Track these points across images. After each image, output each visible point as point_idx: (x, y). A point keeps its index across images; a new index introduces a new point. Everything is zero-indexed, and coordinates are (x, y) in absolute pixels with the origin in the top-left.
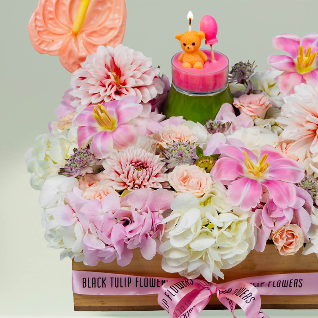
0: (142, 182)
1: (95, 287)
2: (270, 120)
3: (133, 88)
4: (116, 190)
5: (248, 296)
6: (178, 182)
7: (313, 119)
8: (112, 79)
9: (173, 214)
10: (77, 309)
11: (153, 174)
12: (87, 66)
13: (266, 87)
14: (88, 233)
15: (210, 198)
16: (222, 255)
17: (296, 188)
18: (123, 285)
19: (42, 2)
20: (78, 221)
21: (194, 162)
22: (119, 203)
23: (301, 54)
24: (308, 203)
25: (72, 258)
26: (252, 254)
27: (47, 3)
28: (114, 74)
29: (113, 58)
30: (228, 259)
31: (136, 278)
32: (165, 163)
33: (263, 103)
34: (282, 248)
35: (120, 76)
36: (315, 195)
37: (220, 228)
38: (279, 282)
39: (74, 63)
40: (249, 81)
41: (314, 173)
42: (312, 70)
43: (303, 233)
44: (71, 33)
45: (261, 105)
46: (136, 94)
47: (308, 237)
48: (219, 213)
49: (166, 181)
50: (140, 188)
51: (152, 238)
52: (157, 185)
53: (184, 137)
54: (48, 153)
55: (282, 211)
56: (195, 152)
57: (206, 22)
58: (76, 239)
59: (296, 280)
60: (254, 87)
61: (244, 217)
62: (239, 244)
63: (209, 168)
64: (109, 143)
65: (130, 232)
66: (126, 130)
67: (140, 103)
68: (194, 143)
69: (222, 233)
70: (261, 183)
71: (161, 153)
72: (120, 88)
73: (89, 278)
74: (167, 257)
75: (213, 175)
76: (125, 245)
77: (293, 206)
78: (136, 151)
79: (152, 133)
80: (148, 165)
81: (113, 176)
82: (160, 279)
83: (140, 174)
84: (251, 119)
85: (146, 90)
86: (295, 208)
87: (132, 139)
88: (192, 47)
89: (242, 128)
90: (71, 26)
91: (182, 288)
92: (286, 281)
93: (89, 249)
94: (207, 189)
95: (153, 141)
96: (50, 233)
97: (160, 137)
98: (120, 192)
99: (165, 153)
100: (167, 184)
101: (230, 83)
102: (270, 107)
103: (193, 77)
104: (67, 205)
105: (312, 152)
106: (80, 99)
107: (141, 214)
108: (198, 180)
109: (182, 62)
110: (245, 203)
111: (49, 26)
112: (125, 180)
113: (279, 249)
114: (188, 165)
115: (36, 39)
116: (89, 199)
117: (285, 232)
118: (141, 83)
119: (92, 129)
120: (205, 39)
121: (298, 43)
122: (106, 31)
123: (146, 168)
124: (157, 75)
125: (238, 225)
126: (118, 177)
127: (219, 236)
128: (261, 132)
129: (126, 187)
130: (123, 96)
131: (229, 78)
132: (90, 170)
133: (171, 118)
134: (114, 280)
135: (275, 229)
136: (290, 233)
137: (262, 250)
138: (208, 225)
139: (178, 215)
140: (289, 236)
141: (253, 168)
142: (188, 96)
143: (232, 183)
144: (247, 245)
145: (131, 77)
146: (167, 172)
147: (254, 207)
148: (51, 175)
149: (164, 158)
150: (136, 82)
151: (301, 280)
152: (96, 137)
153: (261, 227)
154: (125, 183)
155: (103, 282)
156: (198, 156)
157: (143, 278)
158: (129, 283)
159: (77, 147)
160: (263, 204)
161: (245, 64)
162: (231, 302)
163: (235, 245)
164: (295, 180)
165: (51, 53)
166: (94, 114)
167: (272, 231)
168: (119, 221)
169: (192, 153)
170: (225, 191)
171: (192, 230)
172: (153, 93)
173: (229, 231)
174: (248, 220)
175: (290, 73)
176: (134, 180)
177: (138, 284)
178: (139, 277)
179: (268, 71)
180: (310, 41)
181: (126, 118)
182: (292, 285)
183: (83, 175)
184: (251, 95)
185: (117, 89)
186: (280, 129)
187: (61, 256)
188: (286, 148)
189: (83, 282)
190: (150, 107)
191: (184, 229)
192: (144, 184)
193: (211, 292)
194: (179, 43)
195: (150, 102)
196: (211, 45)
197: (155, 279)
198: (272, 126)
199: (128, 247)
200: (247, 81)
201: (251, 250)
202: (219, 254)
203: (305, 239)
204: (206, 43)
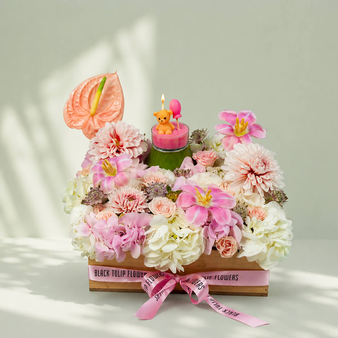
0: (132, 209)
1: (102, 276)
2: (217, 167)
3: (127, 148)
4: (116, 214)
5: (200, 285)
6: (155, 208)
7: (245, 167)
8: (115, 143)
9: (151, 229)
10: (91, 290)
11: (139, 203)
12: (99, 135)
13: (215, 145)
14: (98, 241)
15: (175, 218)
16: (183, 256)
17: (231, 212)
18: (120, 275)
19: (72, 96)
20: (92, 233)
21: (165, 195)
22: (118, 221)
23: (237, 123)
24: (239, 222)
25: (88, 257)
26: (203, 256)
27: (75, 97)
28: (116, 139)
29: (115, 130)
30: (187, 258)
31: (128, 271)
32: (147, 196)
33: (212, 156)
34: (223, 253)
35: (119, 141)
36: (245, 217)
37: (181, 238)
38: (222, 276)
39: (92, 134)
40: (204, 142)
41: (244, 203)
42: (246, 134)
43: (237, 243)
44: (90, 115)
45: (211, 158)
46: (129, 152)
47: (240, 245)
48: (180, 229)
49: (147, 207)
50: (131, 212)
51: (138, 244)
52: (142, 210)
53: (160, 180)
54: (75, 190)
55: (222, 227)
56: (166, 189)
57: (173, 104)
58: (91, 244)
59: (234, 276)
60: (206, 146)
61: (197, 231)
62: (193, 249)
63: (174, 200)
64: (112, 184)
65: (124, 240)
66: (122, 175)
67: (131, 158)
68: (166, 183)
69: (183, 241)
70: (207, 208)
71: (145, 190)
72: (120, 149)
73: (98, 270)
74: (147, 257)
75: (177, 204)
76: (121, 248)
77: (229, 224)
78: (129, 189)
79: (139, 177)
80: (136, 198)
81: (114, 205)
82: (144, 272)
83: (130, 204)
84: (204, 167)
85: (136, 149)
86: (231, 226)
87: (126, 182)
88: (164, 121)
89: (198, 174)
90: (90, 111)
91: (157, 278)
92: (227, 276)
93: (99, 251)
94: (173, 213)
95: (139, 182)
96: (75, 241)
97: (144, 180)
98: (118, 215)
99: (147, 190)
100: (148, 209)
101: (190, 143)
102: (217, 159)
103: (165, 140)
104: (86, 223)
105: (244, 189)
106: (95, 156)
107: (131, 229)
108: (167, 207)
109: (158, 130)
110: (197, 222)
111: (76, 111)
112: (122, 207)
113: (221, 253)
114: (161, 197)
115: (68, 119)
116: (100, 220)
117: (224, 242)
118: (132, 145)
119: (102, 175)
120: (173, 115)
121: (236, 116)
122: (111, 113)
123: (135, 199)
124: (143, 140)
125: (193, 236)
126: (117, 205)
127: (180, 243)
128: (210, 176)
129: (122, 211)
130: (121, 154)
131: (189, 140)
132: (100, 202)
133: (151, 167)
134: (114, 271)
135: (218, 239)
136: (228, 242)
137: (209, 253)
138: (173, 236)
139: (154, 229)
140: (227, 244)
141: (202, 199)
142: (162, 152)
143: (188, 209)
144: (199, 250)
145: (126, 141)
146: (148, 202)
147: (203, 224)
148: (77, 204)
149: (146, 193)
150: (129, 144)
151: (237, 276)
152: (103, 180)
153: (208, 238)
154: (122, 209)
155: (108, 273)
156: (168, 192)
157: (133, 271)
158: (123, 274)
159: (92, 187)
160: (209, 222)
161: (200, 131)
162: (189, 288)
163: (190, 249)
164: (230, 206)
165: (77, 128)
166: (102, 166)
167: (215, 241)
168: (117, 233)
169: (164, 190)
170: (184, 214)
171: (163, 239)
172: (140, 151)
173: (186, 240)
174: (199, 233)
175: (230, 136)
176: (127, 207)
177: (130, 275)
178: (130, 270)
179: (216, 135)
180: (244, 115)
181: (123, 168)
182: (231, 279)
183: (96, 204)
184: (205, 151)
185: (117, 149)
186: (223, 174)
187: (81, 255)
188: (227, 186)
189: (95, 273)
190: (138, 160)
191: (158, 238)
192: (134, 209)
193: (176, 281)
194: (156, 119)
195: (138, 157)
196: (177, 119)
197: (140, 272)
198: (218, 172)
199: (123, 250)
200: (202, 142)
201: (202, 254)
202: (180, 255)
203: (238, 247)
204: (173, 118)
